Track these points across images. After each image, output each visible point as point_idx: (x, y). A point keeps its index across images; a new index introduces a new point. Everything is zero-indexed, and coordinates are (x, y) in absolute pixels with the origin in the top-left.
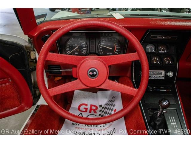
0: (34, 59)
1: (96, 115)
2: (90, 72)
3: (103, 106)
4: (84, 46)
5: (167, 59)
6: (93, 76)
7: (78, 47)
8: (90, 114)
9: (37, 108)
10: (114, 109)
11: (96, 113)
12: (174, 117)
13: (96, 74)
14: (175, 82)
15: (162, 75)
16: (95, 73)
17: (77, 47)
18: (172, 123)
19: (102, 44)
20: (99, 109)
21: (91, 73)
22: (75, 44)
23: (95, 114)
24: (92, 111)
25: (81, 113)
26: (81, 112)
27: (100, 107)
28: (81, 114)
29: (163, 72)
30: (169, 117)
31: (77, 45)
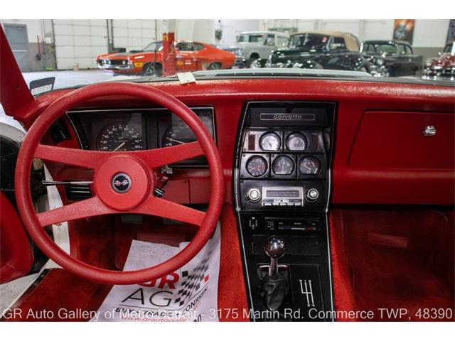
0: (39, 171)
1: (172, 293)
2: (116, 180)
3: (189, 274)
4: (136, 141)
5: (309, 163)
6: (122, 188)
7: (124, 143)
8: (160, 290)
9: (43, 276)
10: (205, 276)
11: (174, 288)
12: (310, 281)
13: (128, 185)
14: (327, 210)
15: (299, 198)
16: (125, 183)
17: (122, 143)
18: (304, 291)
19: (171, 137)
20: (182, 279)
21: (118, 183)
22: (120, 138)
23: (170, 290)
24: (166, 284)
25: (141, 289)
26: (141, 287)
27: (183, 276)
28: (140, 292)
29: (301, 190)
30: (301, 281)
31: (124, 140)
